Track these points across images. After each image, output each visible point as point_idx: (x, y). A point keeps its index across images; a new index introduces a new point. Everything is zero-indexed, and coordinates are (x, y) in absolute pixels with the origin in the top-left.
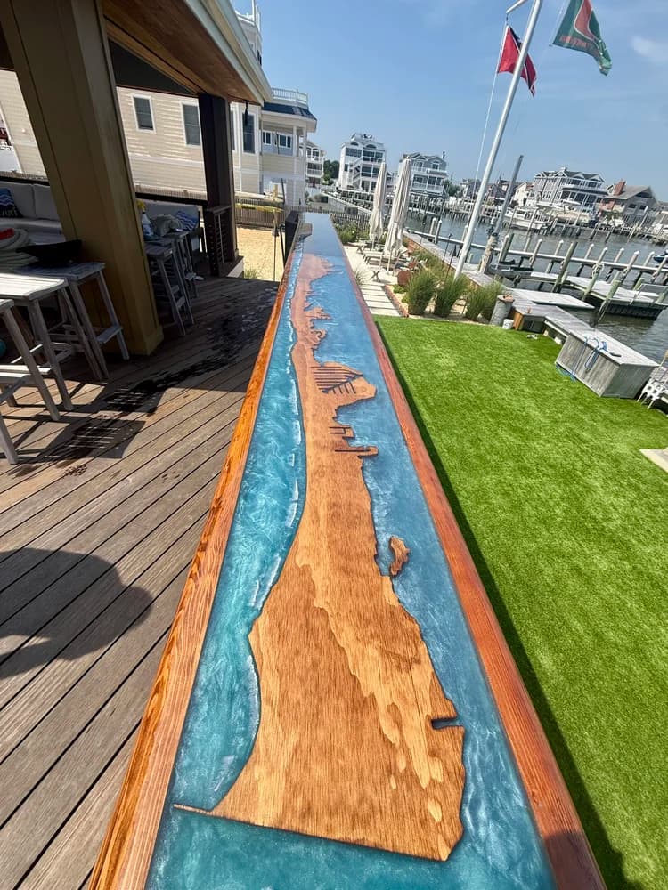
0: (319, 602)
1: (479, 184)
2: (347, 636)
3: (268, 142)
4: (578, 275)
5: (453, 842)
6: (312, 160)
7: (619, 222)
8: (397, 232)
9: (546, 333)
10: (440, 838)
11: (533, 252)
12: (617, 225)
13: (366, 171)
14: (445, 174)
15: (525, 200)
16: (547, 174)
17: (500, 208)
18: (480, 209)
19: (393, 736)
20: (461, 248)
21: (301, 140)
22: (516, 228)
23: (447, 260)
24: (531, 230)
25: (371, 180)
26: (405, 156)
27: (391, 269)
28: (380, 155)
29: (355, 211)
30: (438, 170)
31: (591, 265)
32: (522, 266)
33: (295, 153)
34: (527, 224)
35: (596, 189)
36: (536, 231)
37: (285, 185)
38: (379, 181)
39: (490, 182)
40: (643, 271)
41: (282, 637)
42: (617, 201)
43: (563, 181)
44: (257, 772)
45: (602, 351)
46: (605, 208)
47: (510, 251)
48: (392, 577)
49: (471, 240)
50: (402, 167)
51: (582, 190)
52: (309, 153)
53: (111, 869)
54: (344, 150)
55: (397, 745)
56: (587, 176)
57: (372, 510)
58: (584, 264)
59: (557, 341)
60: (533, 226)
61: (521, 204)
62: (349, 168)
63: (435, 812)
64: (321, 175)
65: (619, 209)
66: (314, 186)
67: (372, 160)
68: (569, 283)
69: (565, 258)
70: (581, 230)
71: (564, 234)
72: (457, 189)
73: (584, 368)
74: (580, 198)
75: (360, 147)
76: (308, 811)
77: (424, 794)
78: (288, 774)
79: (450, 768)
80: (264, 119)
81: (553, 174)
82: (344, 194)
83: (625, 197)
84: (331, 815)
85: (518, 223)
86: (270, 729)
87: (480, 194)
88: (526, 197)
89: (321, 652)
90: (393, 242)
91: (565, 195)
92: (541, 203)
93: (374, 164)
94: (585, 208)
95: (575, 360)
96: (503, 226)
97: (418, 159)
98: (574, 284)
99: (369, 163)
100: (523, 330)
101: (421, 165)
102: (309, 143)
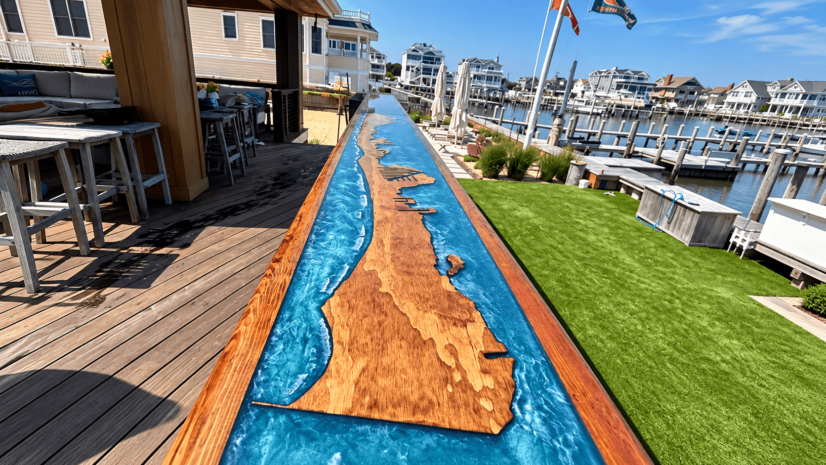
0: (384, 289)
1: (537, 81)
2: (409, 308)
3: (334, 47)
4: (645, 146)
5: (503, 423)
6: (376, 62)
7: (673, 105)
8: (461, 116)
9: (622, 190)
10: (492, 421)
11: (598, 130)
12: (671, 108)
13: (427, 71)
14: (501, 74)
15: (583, 92)
16: (600, 73)
17: (560, 98)
18: (541, 98)
19: (451, 362)
20: (526, 127)
21: (365, 46)
22: (577, 112)
23: (514, 136)
24: (593, 114)
25: (432, 77)
26: (464, 61)
27: (458, 144)
28: (439, 59)
29: (418, 100)
30: (494, 71)
31: (655, 139)
32: (590, 140)
33: (359, 56)
34: (589, 109)
35: (646, 82)
36: (598, 114)
37: (349, 78)
38: (439, 77)
39: (547, 79)
40: (707, 142)
41: (351, 308)
42: (667, 89)
43: (614, 77)
44: (329, 383)
45: (680, 201)
46: (657, 95)
47: (576, 130)
48: (449, 276)
49: (536, 121)
50: (461, 69)
51: (632, 83)
52: (372, 57)
53: (192, 441)
54: (406, 55)
55: (453, 367)
56: (636, 73)
57: (432, 242)
58: (648, 138)
59: (635, 196)
60: (595, 111)
61: (580, 95)
62: (411, 69)
63: (487, 405)
64: (383, 72)
65: (671, 95)
66: (377, 81)
67: (432, 63)
68: (638, 152)
69: (629, 134)
70: (639, 112)
71: (624, 116)
72: (516, 84)
73: (666, 219)
74: (633, 89)
75: (421, 53)
76: (374, 405)
77: (478, 395)
78: (357, 383)
79: (501, 380)
80: (330, 32)
81: (605, 72)
82: (407, 88)
83: (674, 86)
84: (394, 407)
85: (579, 109)
86: (340, 359)
87: (539, 88)
88: (583, 89)
89: (386, 315)
90: (458, 123)
91: (619, 87)
92: (598, 94)
93: (433, 66)
94: (639, 96)
95: (656, 213)
96: (567, 111)
97: (476, 63)
98: (642, 153)
99: (429, 65)
100: (600, 188)
101: (478, 67)
102: (371, 49)
